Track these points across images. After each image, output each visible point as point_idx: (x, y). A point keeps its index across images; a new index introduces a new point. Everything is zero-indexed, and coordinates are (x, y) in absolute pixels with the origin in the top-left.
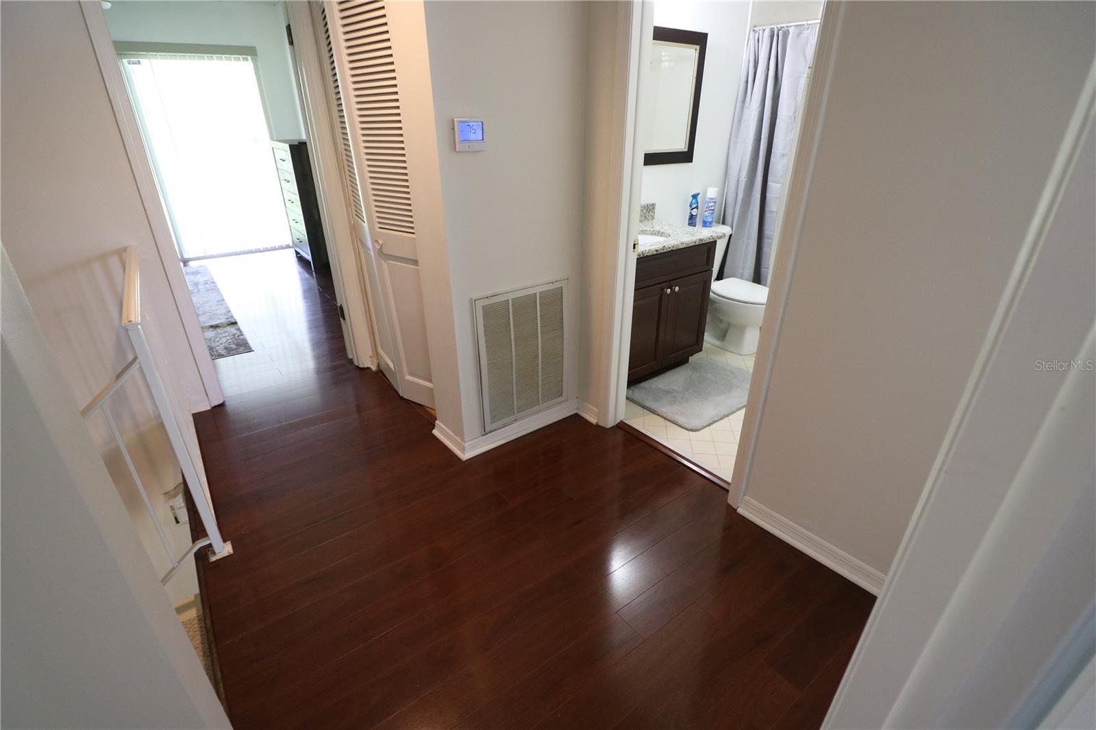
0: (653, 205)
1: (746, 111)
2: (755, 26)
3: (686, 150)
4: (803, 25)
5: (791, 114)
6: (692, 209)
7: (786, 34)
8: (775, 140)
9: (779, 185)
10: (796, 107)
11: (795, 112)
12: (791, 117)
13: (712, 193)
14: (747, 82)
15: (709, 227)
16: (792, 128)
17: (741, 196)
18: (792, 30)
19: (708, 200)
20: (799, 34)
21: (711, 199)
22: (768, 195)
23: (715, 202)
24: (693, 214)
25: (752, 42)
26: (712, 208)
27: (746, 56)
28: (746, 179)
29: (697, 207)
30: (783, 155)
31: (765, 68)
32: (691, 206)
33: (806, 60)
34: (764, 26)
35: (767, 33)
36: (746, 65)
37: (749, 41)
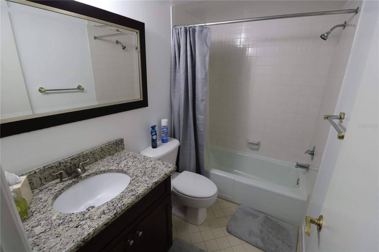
0: (122, 141)
1: (178, 74)
2: (175, 26)
3: (142, 99)
4: (204, 26)
5: (204, 77)
6: (153, 136)
7: (194, 30)
8: (196, 91)
9: (203, 117)
10: (206, 73)
11: (206, 76)
12: (204, 78)
13: (164, 122)
14: (175, 57)
15: (166, 142)
16: (206, 85)
17: (182, 123)
18: (197, 29)
19: (163, 127)
20: (201, 31)
22: (197, 122)
23: (167, 128)
24: (154, 138)
25: (175, 35)
26: (166, 132)
27: (172, 42)
28: (183, 113)
29: (156, 134)
30: (202, 100)
31: (185, 50)
32: (151, 133)
33: (208, 46)
34: (180, 26)
35: (183, 29)
36: (173, 49)
37: (173, 34)
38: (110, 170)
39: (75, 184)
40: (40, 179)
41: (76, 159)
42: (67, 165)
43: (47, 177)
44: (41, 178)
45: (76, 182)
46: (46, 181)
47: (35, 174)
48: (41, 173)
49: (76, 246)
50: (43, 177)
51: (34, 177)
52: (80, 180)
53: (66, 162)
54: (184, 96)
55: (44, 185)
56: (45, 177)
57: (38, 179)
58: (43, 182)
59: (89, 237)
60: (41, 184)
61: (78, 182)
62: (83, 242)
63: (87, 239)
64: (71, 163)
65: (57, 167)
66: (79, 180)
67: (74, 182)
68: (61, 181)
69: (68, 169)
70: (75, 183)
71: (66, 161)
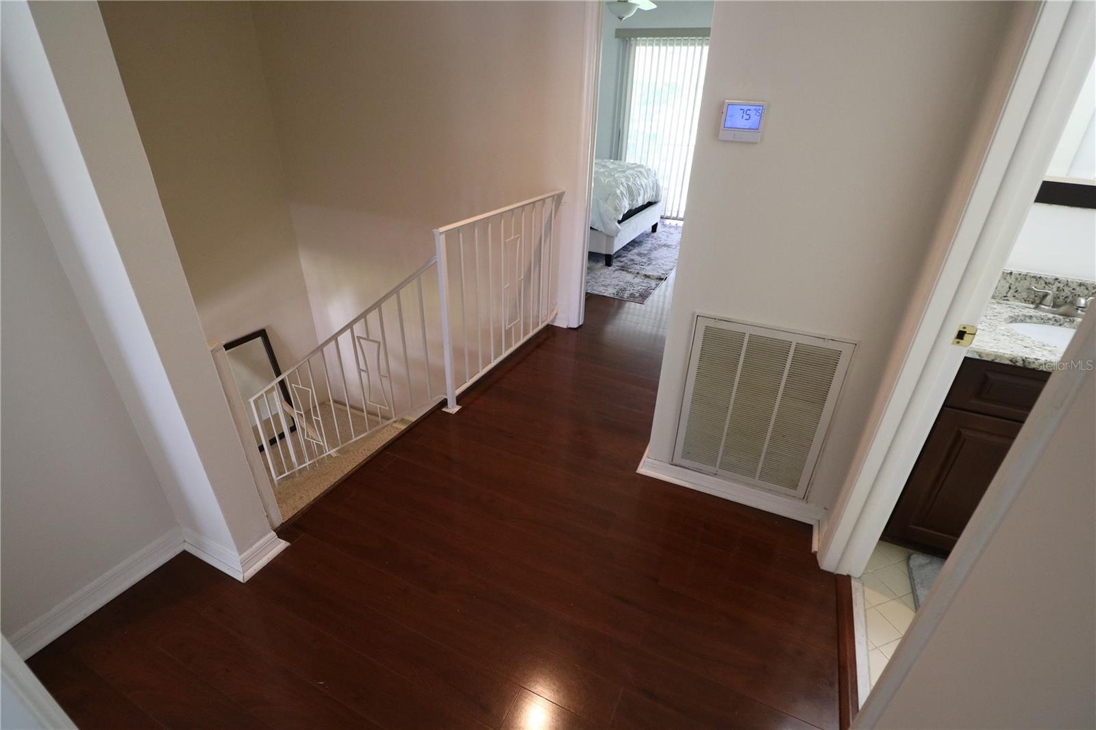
39: (1053, 324)
40: (1010, 288)
41: (1087, 289)
42: (1063, 290)
43: (1020, 290)
44: (1012, 286)
45: (1059, 323)
46: (1014, 296)
47: (1008, 275)
48: (1017, 279)
49: (1012, 356)
50: (1014, 288)
51: (1005, 279)
52: (1066, 324)
53: (1067, 284)
55: (1007, 300)
56: (1018, 289)
57: (1008, 285)
58: (1009, 295)
59: (1034, 362)
60: (1005, 297)
61: (1060, 325)
62: (1023, 360)
63: (1029, 363)
64: (1074, 289)
65: (1046, 283)
66: (1066, 322)
67: (1056, 320)
68: (1035, 308)
69: (1061, 298)
70: (1056, 322)
71: (1067, 281)
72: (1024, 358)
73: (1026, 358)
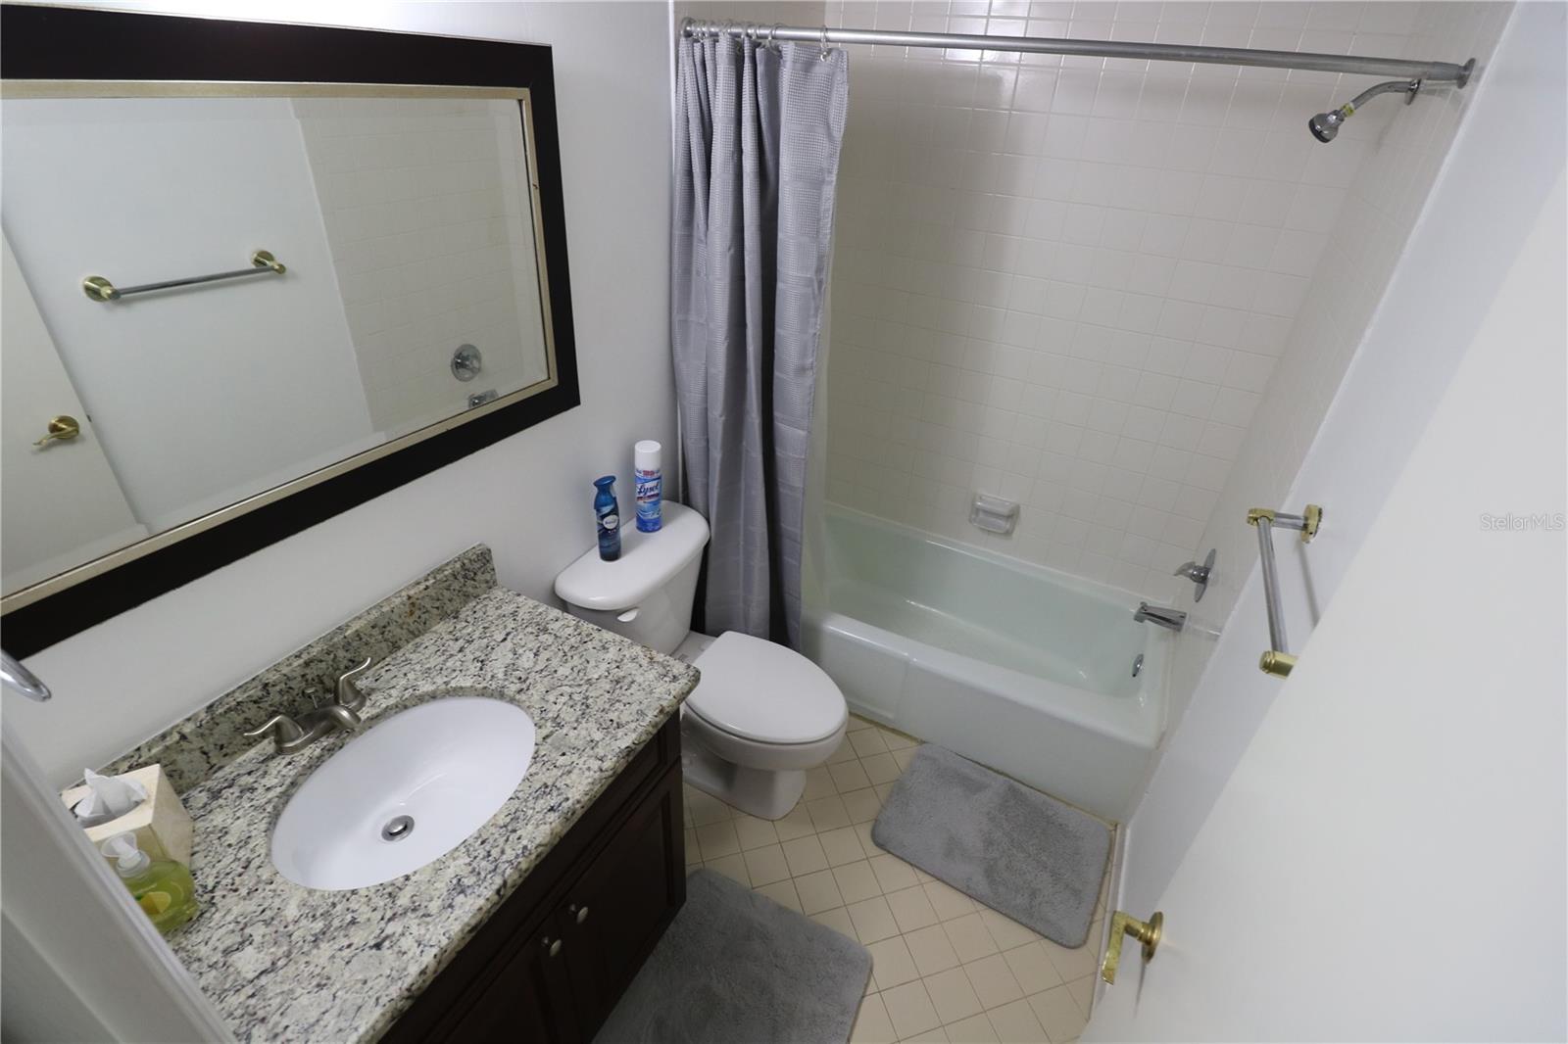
0: (484, 557)
1: (699, 249)
2: (690, 22)
3: (554, 383)
4: (818, 40)
5: (811, 274)
6: (603, 517)
7: (775, 58)
8: (779, 331)
9: (802, 433)
10: (820, 258)
11: (819, 270)
12: (811, 280)
13: (648, 454)
14: (690, 173)
15: (654, 531)
16: (817, 309)
17: (717, 455)
18: (789, 50)
19: (641, 475)
20: (808, 66)
21: (646, 473)
22: (779, 453)
23: (659, 478)
24: (608, 526)
25: (687, 68)
26: (656, 492)
27: (675, 99)
28: (723, 418)
29: (615, 511)
30: (802, 370)
31: (731, 148)
32: (598, 506)
33: (830, 135)
34: (713, 24)
35: (724, 47)
36: (681, 134)
37: (680, 65)
38: (454, 689)
40: (205, 753)
41: (321, 661)
42: (290, 688)
43: (224, 742)
44: (206, 749)
45: (336, 749)
46: (225, 755)
47: (182, 743)
48: (202, 735)
50: (212, 746)
51: (183, 750)
52: (347, 740)
53: (288, 678)
54: (729, 348)
55: (221, 768)
56: (220, 743)
57: (198, 753)
58: (214, 761)
59: (424, 981)
60: (211, 768)
61: (341, 747)
63: (419, 988)
64: (303, 676)
65: (255, 702)
66: (344, 738)
67: (329, 750)
68: (280, 751)
69: (297, 698)
71: (285, 675)
72: (406, 994)
73: (408, 990)
